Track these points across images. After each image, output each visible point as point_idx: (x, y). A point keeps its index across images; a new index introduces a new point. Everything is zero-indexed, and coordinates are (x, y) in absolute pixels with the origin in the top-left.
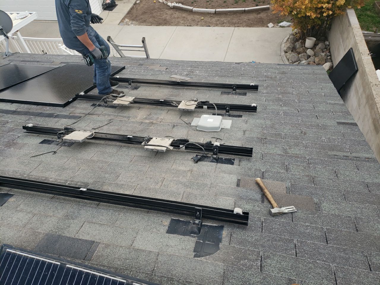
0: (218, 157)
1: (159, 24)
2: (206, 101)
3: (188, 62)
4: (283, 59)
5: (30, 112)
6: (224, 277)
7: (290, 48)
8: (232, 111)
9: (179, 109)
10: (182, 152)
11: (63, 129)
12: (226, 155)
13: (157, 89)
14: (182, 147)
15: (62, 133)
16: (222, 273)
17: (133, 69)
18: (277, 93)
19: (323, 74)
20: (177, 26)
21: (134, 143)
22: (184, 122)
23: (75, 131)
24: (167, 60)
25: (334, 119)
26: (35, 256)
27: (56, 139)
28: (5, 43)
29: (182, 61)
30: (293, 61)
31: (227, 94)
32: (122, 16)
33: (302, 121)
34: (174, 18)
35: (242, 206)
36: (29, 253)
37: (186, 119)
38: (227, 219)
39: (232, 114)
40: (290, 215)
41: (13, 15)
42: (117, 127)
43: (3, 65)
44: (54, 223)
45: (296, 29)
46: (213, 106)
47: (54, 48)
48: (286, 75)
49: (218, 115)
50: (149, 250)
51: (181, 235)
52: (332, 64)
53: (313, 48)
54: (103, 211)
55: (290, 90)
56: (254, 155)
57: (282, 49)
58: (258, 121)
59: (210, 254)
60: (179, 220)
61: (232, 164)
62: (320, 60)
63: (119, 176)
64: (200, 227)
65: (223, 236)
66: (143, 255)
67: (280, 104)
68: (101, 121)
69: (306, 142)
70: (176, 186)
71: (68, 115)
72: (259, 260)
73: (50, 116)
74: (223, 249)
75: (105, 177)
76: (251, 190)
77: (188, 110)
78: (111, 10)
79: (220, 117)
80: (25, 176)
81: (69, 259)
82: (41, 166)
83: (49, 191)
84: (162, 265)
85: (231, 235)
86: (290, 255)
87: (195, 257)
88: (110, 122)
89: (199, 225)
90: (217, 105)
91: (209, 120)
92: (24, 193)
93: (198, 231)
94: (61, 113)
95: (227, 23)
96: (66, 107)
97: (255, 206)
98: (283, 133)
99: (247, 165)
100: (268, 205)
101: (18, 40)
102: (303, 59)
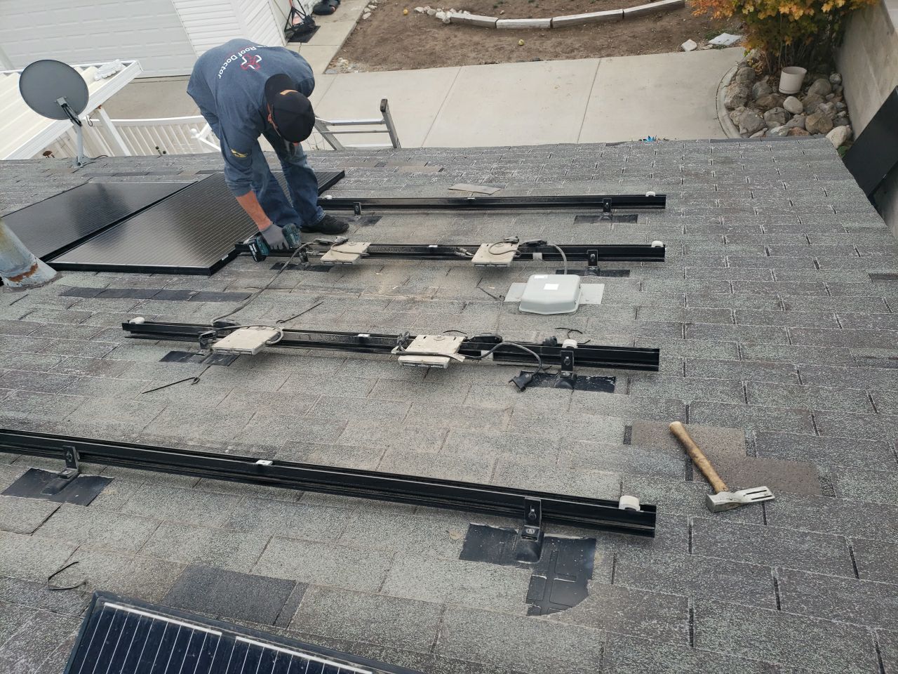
0: (575, 376)
1: (417, 65)
2: (539, 242)
3: (491, 151)
4: (724, 127)
5: (136, 290)
6: (603, 660)
7: (741, 97)
8: (604, 263)
9: (475, 264)
10: (487, 366)
11: (212, 325)
12: (594, 369)
13: (420, 219)
14: (486, 355)
15: (210, 335)
16: (597, 652)
17: (362, 176)
18: (712, 212)
19: (828, 158)
20: (461, 65)
21: (374, 350)
22: (488, 295)
23: (239, 328)
24: (441, 149)
25: (862, 267)
26: (167, 617)
27: (196, 348)
28: (74, 136)
29: (476, 148)
30: (750, 129)
31: (589, 222)
32: (331, 52)
33: (780, 277)
34: (451, 47)
35: (639, 490)
36: (153, 609)
37: (492, 288)
38: (602, 522)
39: (605, 269)
40: (758, 507)
41: (87, 70)
42: (332, 316)
43: (72, 187)
44: (203, 542)
45: (753, 51)
46: (557, 251)
47: (180, 139)
48: (734, 166)
49: (570, 272)
50: (422, 599)
51: (494, 563)
52: (851, 129)
53: (800, 93)
54: (311, 510)
55: (746, 202)
56: (662, 365)
57: (720, 101)
58: (668, 282)
59: (565, 607)
60: (487, 527)
61: (611, 389)
62: (818, 122)
63: (344, 429)
64: (540, 543)
65: (595, 562)
66: (409, 612)
67: (723, 237)
68: (297, 304)
69: (792, 328)
70: (477, 448)
71: (220, 293)
72: (686, 619)
73: (181, 296)
74: (598, 595)
75: (311, 432)
76: (659, 450)
77: (496, 265)
78: (306, 41)
79: (575, 278)
80: (134, 435)
81: (241, 624)
82: (167, 411)
83: (189, 470)
84: (452, 633)
85: (615, 560)
86: (763, 606)
87: (530, 612)
88: (317, 303)
89: (536, 538)
90: (566, 249)
91: (548, 287)
92: (133, 476)
93: (534, 553)
94: (205, 290)
95: (582, 49)
96: (215, 275)
97: (670, 489)
98: (731, 310)
99: (648, 390)
100: (702, 487)
101: (102, 127)
102: (775, 122)
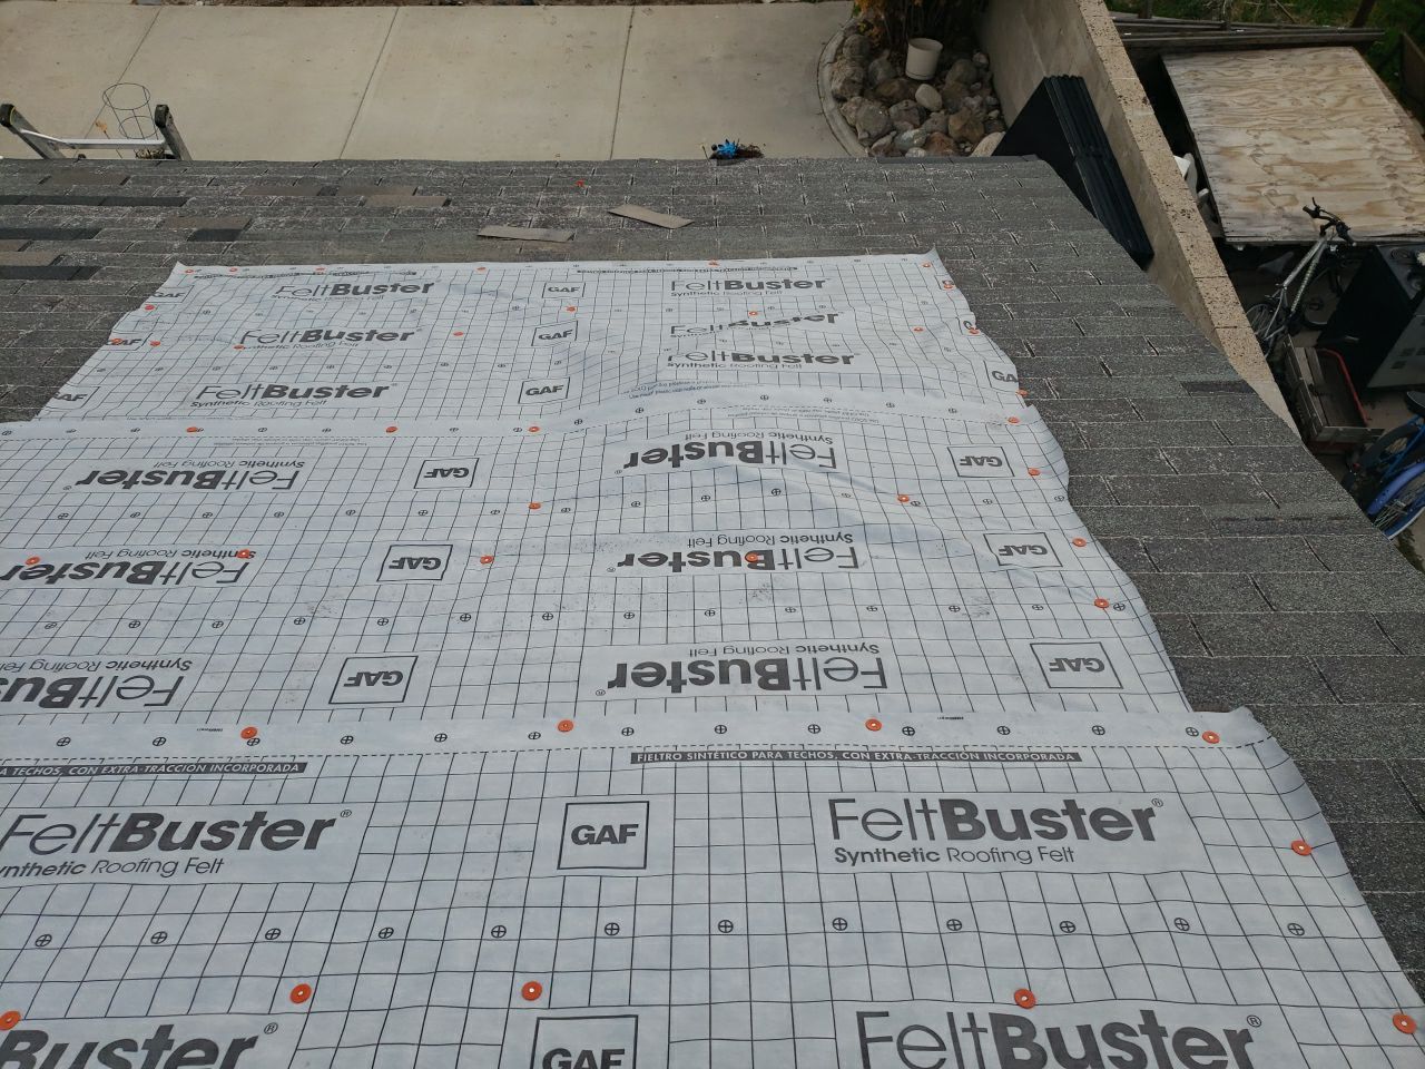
7: (854, 82)
30: (873, 133)
53: (936, 78)
57: (823, 88)
62: (965, 125)
102: (906, 123)
